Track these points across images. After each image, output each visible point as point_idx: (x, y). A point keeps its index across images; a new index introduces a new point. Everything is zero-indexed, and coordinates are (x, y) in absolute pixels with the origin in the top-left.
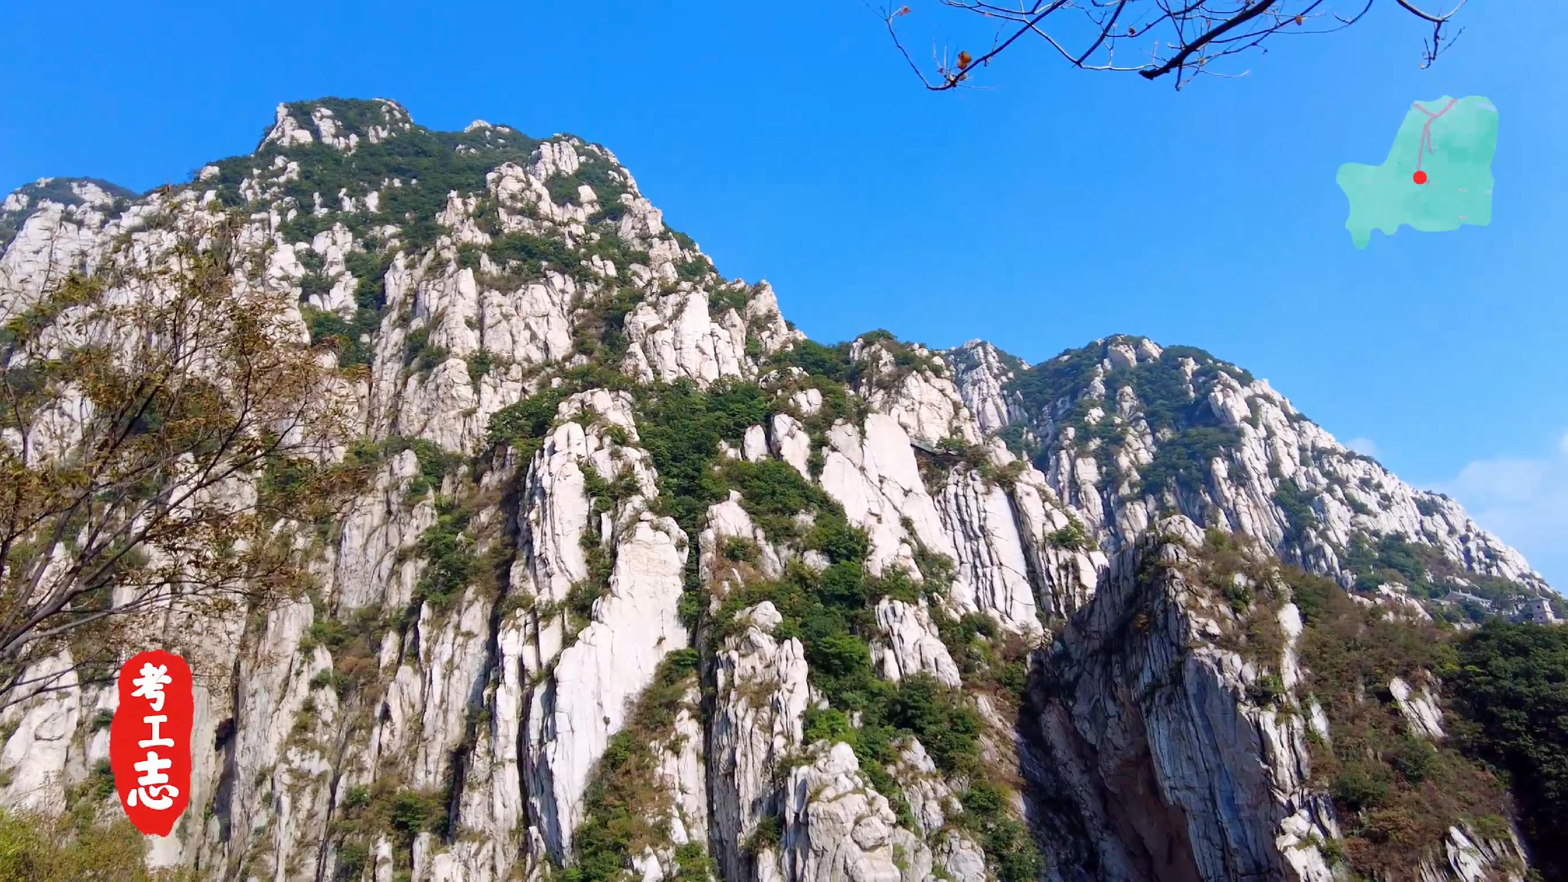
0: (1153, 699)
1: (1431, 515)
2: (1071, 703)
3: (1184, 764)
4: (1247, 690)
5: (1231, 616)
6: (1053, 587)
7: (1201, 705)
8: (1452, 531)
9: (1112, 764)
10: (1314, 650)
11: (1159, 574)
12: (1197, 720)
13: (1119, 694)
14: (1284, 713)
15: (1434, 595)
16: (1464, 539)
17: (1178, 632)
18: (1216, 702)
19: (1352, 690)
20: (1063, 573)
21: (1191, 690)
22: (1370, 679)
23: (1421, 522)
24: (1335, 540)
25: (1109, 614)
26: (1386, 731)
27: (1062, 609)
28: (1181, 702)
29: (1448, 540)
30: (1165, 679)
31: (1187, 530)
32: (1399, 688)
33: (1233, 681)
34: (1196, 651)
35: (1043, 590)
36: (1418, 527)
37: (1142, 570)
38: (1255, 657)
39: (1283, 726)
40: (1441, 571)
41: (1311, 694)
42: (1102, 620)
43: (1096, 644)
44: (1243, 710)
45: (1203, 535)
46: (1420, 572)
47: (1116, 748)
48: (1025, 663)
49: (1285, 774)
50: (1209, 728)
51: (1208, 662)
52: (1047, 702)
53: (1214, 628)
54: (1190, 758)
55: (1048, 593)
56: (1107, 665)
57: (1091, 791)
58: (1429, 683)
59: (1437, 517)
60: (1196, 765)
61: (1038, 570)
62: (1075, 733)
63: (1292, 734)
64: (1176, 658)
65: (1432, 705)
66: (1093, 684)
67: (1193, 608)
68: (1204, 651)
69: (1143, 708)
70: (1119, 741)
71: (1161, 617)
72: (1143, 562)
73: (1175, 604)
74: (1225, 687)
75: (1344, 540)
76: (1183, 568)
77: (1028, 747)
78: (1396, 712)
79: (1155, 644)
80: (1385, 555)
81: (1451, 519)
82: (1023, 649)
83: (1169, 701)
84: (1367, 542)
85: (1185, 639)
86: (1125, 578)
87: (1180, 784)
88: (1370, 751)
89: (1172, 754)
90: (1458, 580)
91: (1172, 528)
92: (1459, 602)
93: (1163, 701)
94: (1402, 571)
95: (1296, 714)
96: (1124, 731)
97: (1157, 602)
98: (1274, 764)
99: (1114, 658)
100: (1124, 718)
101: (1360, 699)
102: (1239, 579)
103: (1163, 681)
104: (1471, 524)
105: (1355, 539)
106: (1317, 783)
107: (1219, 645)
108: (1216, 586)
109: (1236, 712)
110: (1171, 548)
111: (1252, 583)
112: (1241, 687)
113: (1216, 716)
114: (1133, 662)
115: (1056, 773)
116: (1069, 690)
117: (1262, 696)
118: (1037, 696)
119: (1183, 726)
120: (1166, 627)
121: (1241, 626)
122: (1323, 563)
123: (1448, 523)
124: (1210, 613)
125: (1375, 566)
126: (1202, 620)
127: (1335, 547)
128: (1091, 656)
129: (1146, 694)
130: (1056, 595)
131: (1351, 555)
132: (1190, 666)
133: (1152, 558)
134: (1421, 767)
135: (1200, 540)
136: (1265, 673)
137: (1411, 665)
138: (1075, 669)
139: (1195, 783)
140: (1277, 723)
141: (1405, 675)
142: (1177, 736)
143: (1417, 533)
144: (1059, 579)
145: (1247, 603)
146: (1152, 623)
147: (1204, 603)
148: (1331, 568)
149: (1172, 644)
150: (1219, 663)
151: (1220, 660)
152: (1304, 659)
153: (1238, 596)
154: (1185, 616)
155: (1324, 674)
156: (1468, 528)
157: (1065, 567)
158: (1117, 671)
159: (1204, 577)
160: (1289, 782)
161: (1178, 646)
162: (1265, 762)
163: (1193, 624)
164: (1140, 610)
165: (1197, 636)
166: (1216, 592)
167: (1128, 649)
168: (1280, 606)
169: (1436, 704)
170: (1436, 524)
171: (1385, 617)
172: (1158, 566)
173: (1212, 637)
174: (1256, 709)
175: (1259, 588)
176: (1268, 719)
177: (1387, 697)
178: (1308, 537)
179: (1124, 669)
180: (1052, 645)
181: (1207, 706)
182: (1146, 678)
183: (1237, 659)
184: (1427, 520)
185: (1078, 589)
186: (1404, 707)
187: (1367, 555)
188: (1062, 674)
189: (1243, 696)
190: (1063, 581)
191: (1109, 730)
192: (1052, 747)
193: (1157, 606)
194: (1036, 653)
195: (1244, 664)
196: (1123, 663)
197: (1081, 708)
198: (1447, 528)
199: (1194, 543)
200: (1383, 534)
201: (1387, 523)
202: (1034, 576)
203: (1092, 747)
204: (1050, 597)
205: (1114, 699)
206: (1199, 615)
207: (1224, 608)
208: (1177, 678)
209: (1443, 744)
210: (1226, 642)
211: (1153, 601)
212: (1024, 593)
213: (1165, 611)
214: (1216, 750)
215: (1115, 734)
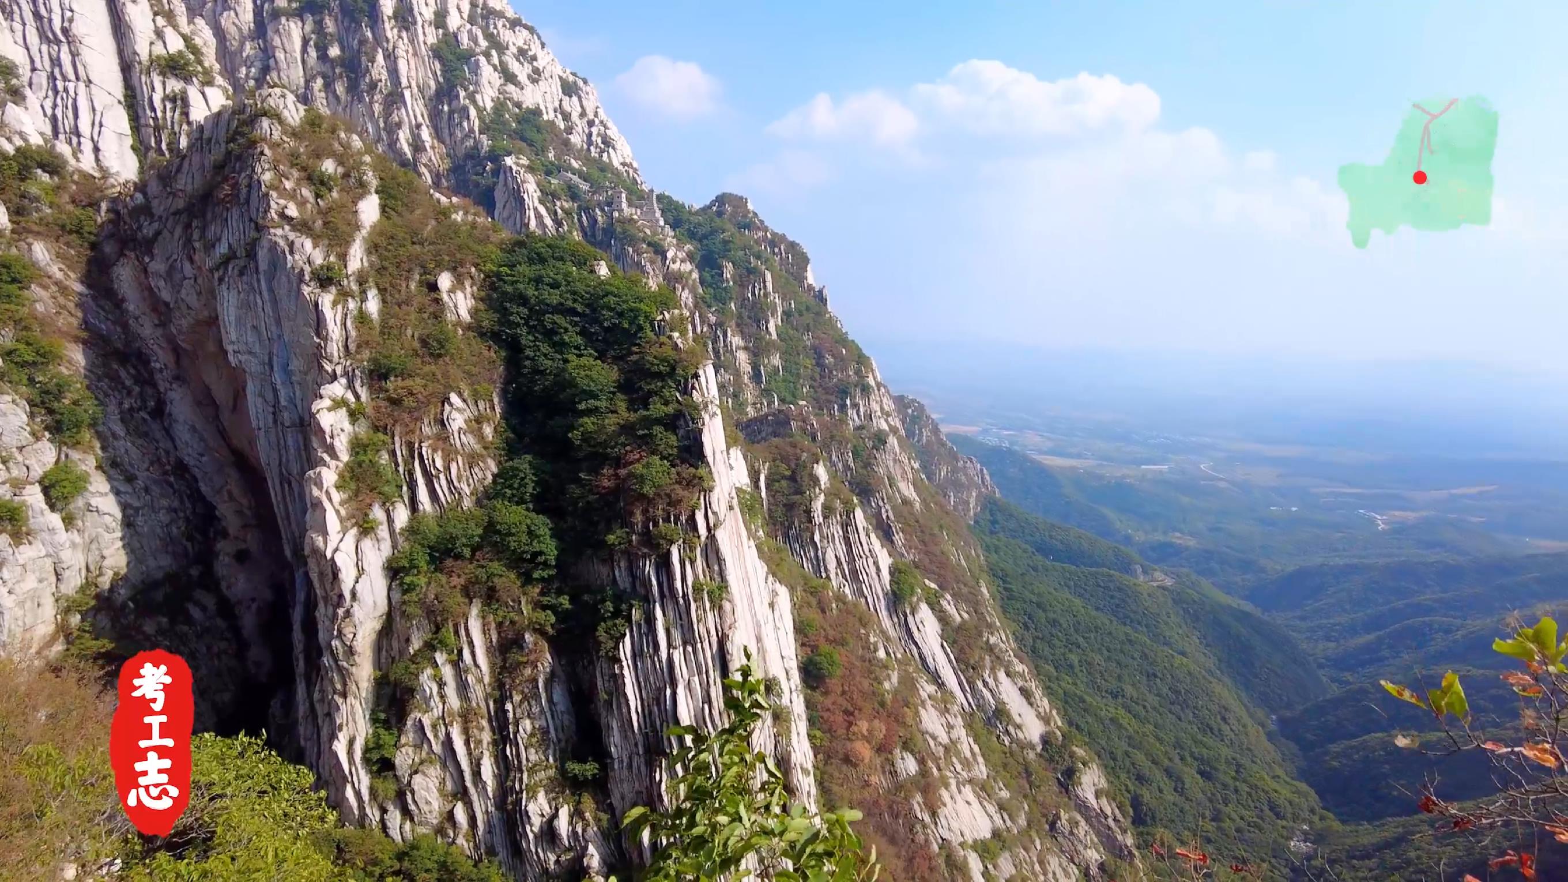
0: (226, 269)
1: (570, 97)
2: (147, 259)
3: (249, 333)
4: (312, 272)
5: (312, 200)
6: (155, 119)
7: (270, 280)
8: (583, 114)
9: (184, 322)
10: (383, 242)
11: (249, 147)
12: (265, 294)
13: (196, 258)
14: (344, 295)
15: (549, 173)
16: (591, 124)
17: (258, 210)
18: (284, 279)
19: (407, 279)
20: (169, 106)
21: (263, 266)
22: (425, 272)
23: (561, 100)
24: (481, 104)
25: (198, 177)
26: (426, 316)
27: (164, 146)
28: (252, 277)
29: (578, 122)
30: (241, 252)
31: (286, 107)
32: (445, 281)
33: (301, 263)
34: (272, 230)
35: (142, 121)
36: (557, 104)
37: (232, 139)
38: (326, 242)
39: (340, 307)
40: (562, 150)
41: (371, 280)
42: (190, 180)
43: (180, 204)
44: (306, 290)
45: (302, 113)
46: (544, 150)
47: (189, 308)
48: (99, 211)
49: (334, 348)
50: (275, 302)
51: (282, 243)
52: (121, 254)
53: (292, 211)
54: (254, 327)
55: (148, 126)
56: (188, 226)
57: (164, 345)
58: (472, 278)
59: (575, 99)
60: (259, 334)
61: (139, 98)
62: (150, 289)
63: (346, 315)
64: (254, 234)
65: (469, 296)
66: (171, 243)
67: (276, 189)
68: (279, 232)
69: (216, 276)
70: (192, 300)
71: (244, 191)
72: (237, 132)
73: (259, 182)
74: (293, 268)
75: (489, 105)
76: (275, 146)
77: (94, 298)
78: (438, 301)
79: (235, 217)
80: (520, 127)
81: (585, 103)
82: (98, 195)
83: (241, 274)
84: (508, 110)
85: (263, 218)
86: (217, 142)
87: (243, 348)
88: (409, 332)
89: (239, 321)
90: (573, 161)
91: (271, 102)
92: (565, 181)
93: (236, 271)
94: (531, 145)
95: (353, 297)
96: (199, 294)
97: (243, 175)
98: (326, 339)
99: (194, 224)
100: (200, 281)
101: (413, 286)
102: (329, 166)
103: (238, 254)
104: (600, 111)
105: (499, 106)
106: (358, 357)
107: (294, 228)
108: (304, 169)
109: (299, 289)
110: (265, 123)
111: (340, 170)
112: (307, 269)
113: (282, 292)
114: (213, 230)
115: (125, 326)
116: (147, 246)
117: (325, 279)
118: (109, 248)
119: (251, 297)
120: (248, 201)
121: (321, 212)
122: (465, 124)
123: (582, 107)
124: (292, 196)
125: (510, 136)
126: (282, 202)
127: (480, 110)
128: (174, 214)
129: (221, 264)
130: (157, 129)
131: (492, 121)
132: (264, 243)
133: (246, 129)
134: (443, 347)
135: (297, 119)
136: (332, 259)
137: (462, 264)
138: (156, 225)
139: (257, 349)
140: (335, 304)
141: (453, 270)
142: (246, 306)
143: (555, 111)
144: (164, 112)
145: (330, 190)
146: (235, 196)
147: (288, 185)
148: (471, 131)
149: (251, 220)
150: (291, 245)
151: (293, 242)
152: (373, 248)
153: (322, 183)
154: (267, 195)
155: (386, 264)
156: (596, 115)
157: (173, 100)
158: (196, 235)
159: (293, 159)
160: (336, 354)
161: (256, 224)
162: (318, 335)
163: (272, 204)
164: (226, 179)
165: (275, 217)
166: (303, 174)
167: (209, 216)
168: (362, 197)
169: (473, 295)
170: (572, 105)
171: (454, 216)
172: (249, 140)
173: (289, 220)
174: (317, 290)
175: (346, 175)
176: (326, 300)
177: (434, 287)
178: (457, 96)
179: (202, 236)
180: (131, 197)
181: (275, 283)
182: (222, 249)
183: (308, 244)
184: (566, 99)
185: (185, 127)
186: (445, 297)
187: (505, 123)
188: (140, 228)
189: (307, 278)
190: (169, 114)
191: (183, 291)
192: (123, 300)
193: (243, 181)
194: (114, 200)
195: (314, 248)
196: (203, 229)
197: (157, 266)
198: (579, 109)
199: (290, 120)
200: (524, 106)
201: (530, 97)
202: (132, 101)
203: (167, 304)
204: (151, 130)
205: (191, 261)
206: (280, 196)
207: (306, 192)
208: (251, 254)
209: (468, 328)
210: (303, 227)
211: (239, 174)
212: (118, 121)
213: (249, 186)
214: (278, 322)
215: (188, 294)
